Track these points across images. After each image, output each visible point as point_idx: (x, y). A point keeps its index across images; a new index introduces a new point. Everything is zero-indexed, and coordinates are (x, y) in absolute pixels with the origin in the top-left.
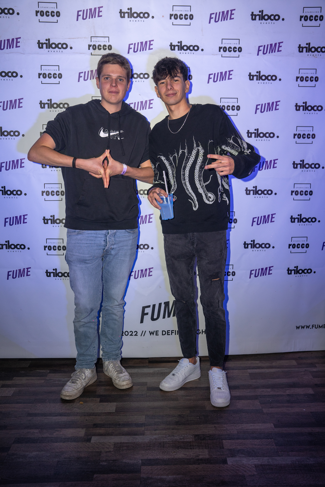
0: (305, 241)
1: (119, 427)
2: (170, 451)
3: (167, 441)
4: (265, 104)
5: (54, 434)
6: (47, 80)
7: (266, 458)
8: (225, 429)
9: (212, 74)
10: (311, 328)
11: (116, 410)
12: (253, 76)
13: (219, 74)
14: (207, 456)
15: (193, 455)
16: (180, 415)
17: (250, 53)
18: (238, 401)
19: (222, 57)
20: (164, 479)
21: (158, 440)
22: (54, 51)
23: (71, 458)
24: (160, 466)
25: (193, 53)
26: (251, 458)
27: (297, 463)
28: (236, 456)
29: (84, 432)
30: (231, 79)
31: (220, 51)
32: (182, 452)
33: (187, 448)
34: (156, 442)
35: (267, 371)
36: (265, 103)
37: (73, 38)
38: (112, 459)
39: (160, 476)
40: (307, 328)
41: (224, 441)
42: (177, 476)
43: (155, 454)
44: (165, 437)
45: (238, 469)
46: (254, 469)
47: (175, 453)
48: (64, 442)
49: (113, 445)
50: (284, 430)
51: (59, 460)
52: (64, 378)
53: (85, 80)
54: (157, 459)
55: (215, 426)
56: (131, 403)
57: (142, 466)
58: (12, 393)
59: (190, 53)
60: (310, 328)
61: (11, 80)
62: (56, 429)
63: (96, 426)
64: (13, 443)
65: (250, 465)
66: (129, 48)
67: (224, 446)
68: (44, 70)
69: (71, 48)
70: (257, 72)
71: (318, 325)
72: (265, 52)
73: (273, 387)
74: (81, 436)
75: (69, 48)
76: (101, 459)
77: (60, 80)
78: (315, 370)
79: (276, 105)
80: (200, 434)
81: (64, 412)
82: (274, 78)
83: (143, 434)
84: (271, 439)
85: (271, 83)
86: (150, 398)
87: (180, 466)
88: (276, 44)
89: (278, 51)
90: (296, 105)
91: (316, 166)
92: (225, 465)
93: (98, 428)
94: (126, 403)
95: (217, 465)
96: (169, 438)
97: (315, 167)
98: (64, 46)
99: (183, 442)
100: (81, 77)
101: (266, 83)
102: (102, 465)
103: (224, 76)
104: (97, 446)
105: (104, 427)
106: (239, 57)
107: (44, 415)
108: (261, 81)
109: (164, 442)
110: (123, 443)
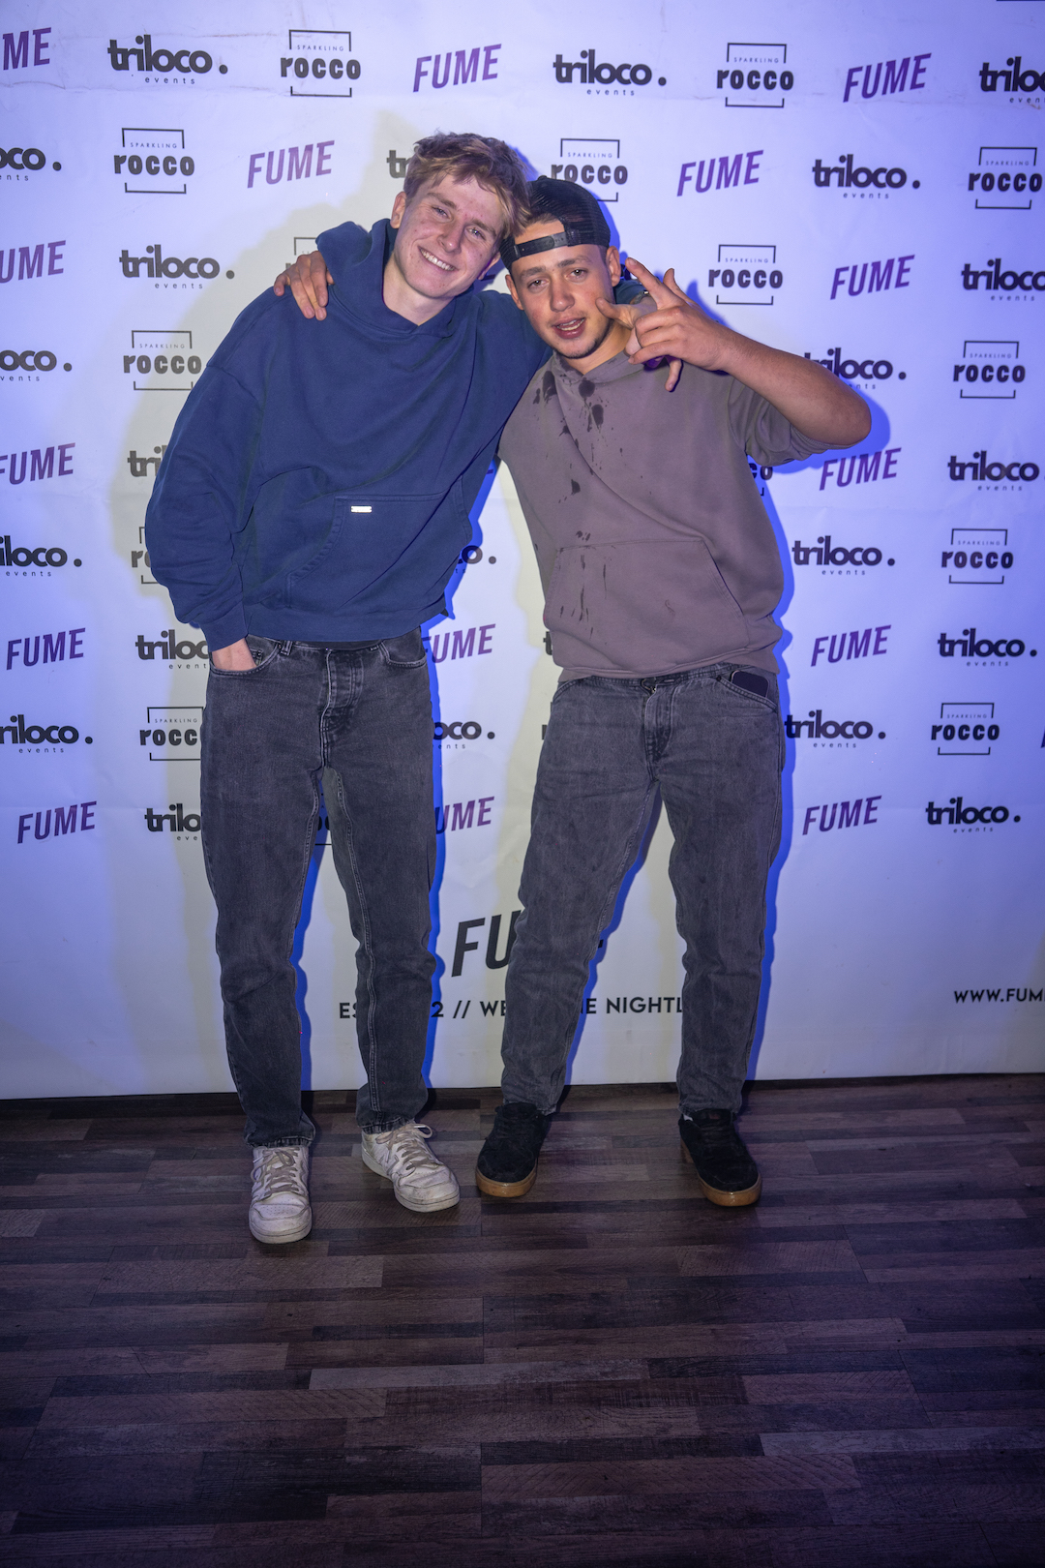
0: (985, 716)
1: (398, 1338)
2: (573, 1413)
3: (558, 1383)
4: (865, 266)
5: (187, 1363)
6: (144, 180)
7: (886, 1435)
8: (747, 1338)
9: (693, 164)
10: (1002, 1000)
11: (384, 1280)
12: (828, 172)
13: (717, 165)
14: (696, 1431)
15: (649, 1425)
16: (595, 1296)
17: (821, 94)
18: (781, 1245)
19: (727, 105)
20: (559, 1507)
21: (532, 1379)
22: (166, 80)
23: (248, 1442)
24: (544, 1465)
25: (632, 93)
26: (838, 1434)
27: (989, 1447)
28: (789, 1427)
29: (285, 1356)
30: (756, 180)
31: (720, 85)
32: (611, 1416)
33: (628, 1405)
34: (521, 1385)
35: (871, 1144)
36: (865, 262)
37: (229, 36)
38: (384, 1445)
39: (544, 1499)
40: (990, 997)
41: (747, 1380)
42: (602, 1497)
43: (524, 1426)
44: (555, 1369)
45: (800, 1470)
46: (853, 1471)
47: (589, 1422)
48: (221, 1389)
49: (382, 1397)
50: (943, 1340)
51: (207, 1450)
52: (206, 1175)
53: (270, 181)
54: (534, 1442)
55: (713, 1330)
56: (434, 1256)
57: (483, 1467)
58: (37, 1226)
59: (621, 93)
60: (999, 998)
61: (22, 178)
62: (190, 1347)
63: (321, 1333)
64: (51, 1396)
65: (839, 1458)
66: (419, 74)
67: (747, 1395)
68: (134, 145)
69: (223, 69)
70: (842, 159)
71: (1026, 990)
72: (870, 90)
73: (891, 1196)
74: (274, 1369)
75: (215, 68)
76: (346, 1445)
77: (186, 179)
78: (1021, 1139)
79: (902, 270)
80: (667, 1355)
81: (214, 1289)
82: (896, 178)
83: (480, 1360)
84: (899, 1369)
85: (887, 196)
86: (493, 1238)
87: (608, 1463)
88: (906, 62)
89: (914, 86)
90: (967, 272)
91: (1026, 472)
92: (758, 1458)
93: (330, 1342)
94: (416, 1256)
95: (730, 1459)
96: (565, 1371)
97: (1022, 475)
98: (197, 62)
99: (613, 1385)
100: (259, 170)
101: (871, 195)
102: (349, 1464)
103: (733, 171)
104: (332, 1401)
105: (349, 1339)
106: (782, 107)
107: (149, 1299)
108: (853, 188)
109: (550, 1384)
110: (417, 1390)
